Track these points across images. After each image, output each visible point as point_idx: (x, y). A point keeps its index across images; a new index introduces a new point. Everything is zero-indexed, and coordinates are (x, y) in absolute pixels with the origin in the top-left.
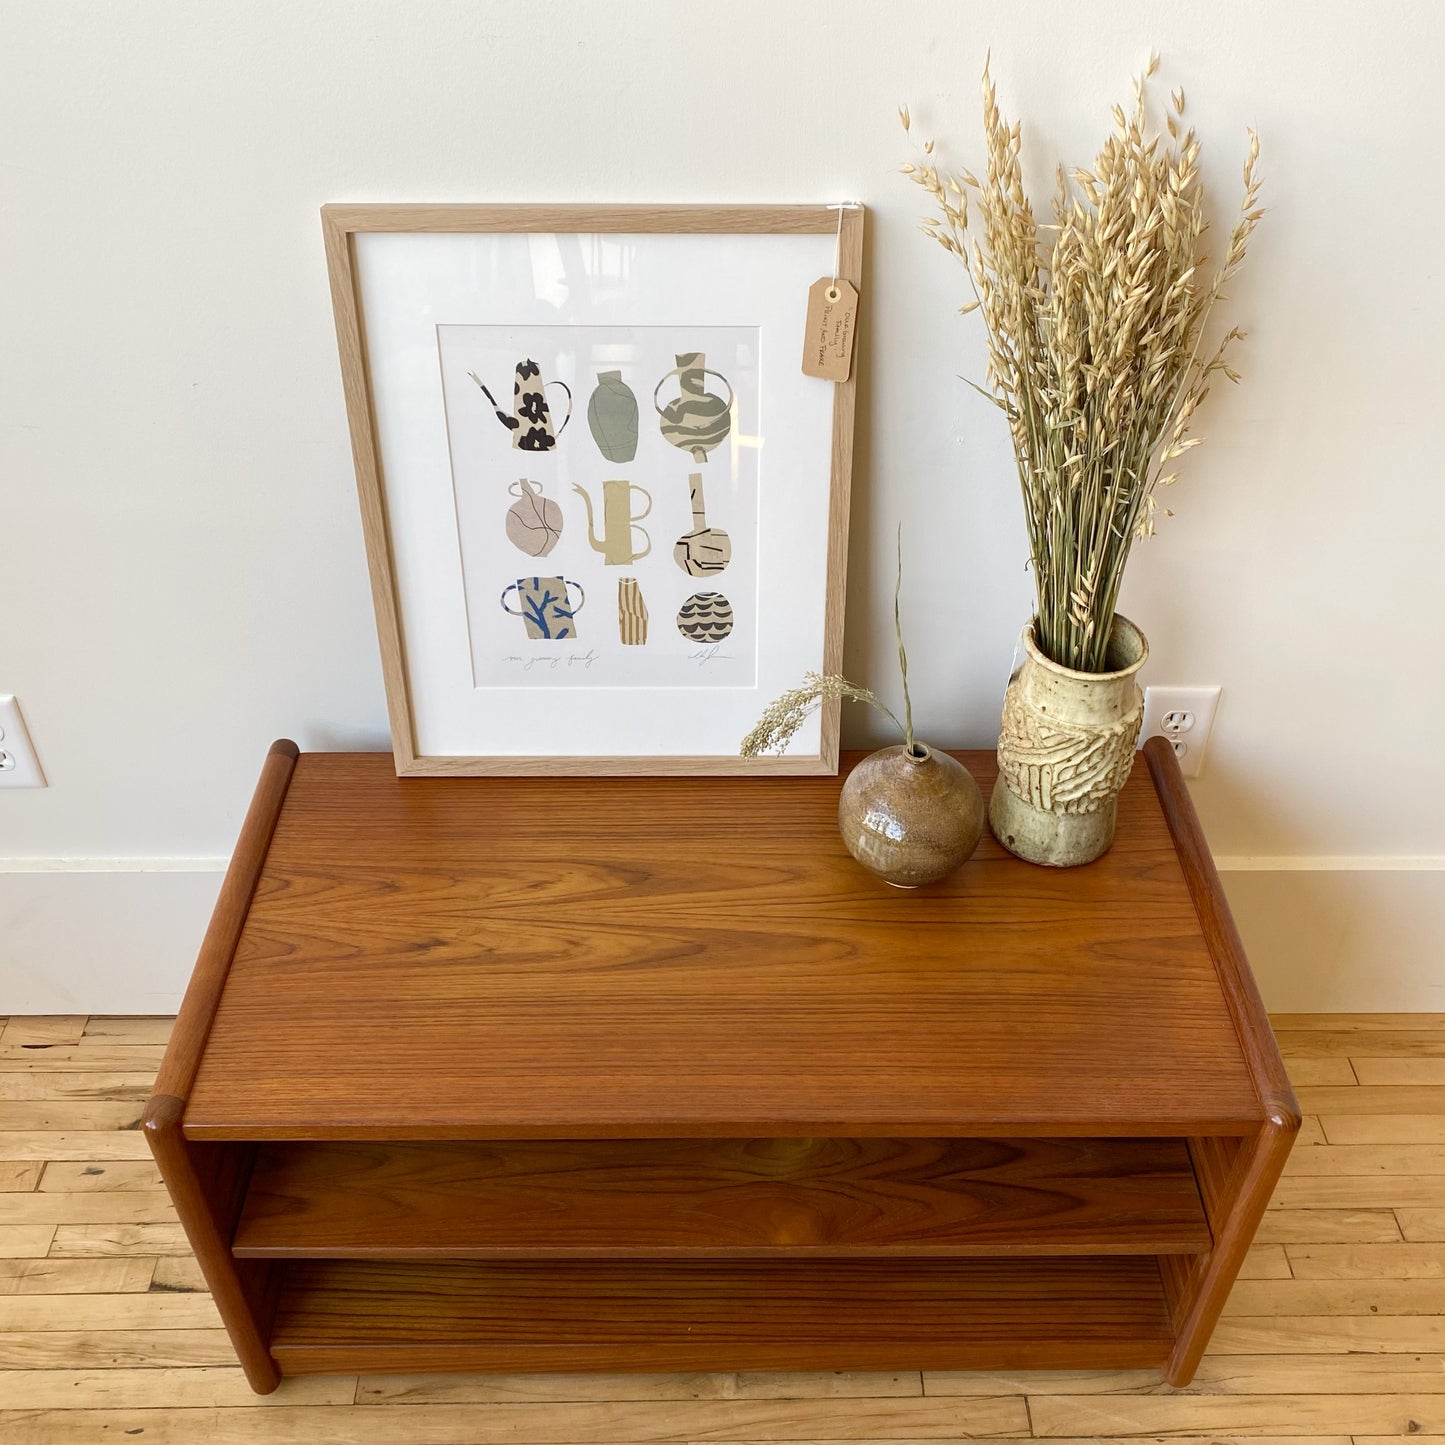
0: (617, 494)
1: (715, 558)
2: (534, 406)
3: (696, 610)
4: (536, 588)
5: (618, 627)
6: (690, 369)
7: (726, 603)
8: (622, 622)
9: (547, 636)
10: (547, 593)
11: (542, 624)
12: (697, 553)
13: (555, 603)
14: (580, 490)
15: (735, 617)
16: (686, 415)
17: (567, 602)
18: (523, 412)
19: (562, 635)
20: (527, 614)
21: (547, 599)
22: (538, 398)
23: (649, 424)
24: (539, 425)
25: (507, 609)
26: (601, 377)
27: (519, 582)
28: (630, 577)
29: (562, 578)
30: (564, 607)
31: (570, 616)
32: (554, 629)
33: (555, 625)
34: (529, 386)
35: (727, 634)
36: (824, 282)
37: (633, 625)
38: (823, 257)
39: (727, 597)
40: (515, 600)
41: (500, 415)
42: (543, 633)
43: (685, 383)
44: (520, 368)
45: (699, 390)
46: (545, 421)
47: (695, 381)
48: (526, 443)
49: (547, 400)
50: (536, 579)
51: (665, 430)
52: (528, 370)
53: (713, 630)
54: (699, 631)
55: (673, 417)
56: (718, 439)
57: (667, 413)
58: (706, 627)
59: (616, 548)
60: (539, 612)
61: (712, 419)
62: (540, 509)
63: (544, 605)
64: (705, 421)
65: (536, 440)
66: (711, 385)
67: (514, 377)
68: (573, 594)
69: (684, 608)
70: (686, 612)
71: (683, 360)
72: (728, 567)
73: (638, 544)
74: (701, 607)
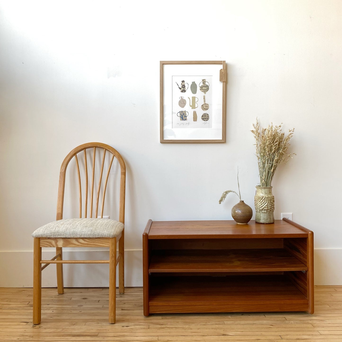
0: (194, 98)
1: (207, 108)
2: (184, 86)
3: (204, 116)
4: (182, 113)
5: (193, 118)
6: (204, 81)
7: (208, 115)
8: (194, 118)
9: (183, 120)
10: (183, 113)
11: (182, 118)
12: (204, 107)
13: (184, 115)
14: (189, 98)
15: (210, 117)
16: (203, 87)
17: (186, 115)
18: (182, 87)
19: (185, 120)
20: (180, 117)
21: (183, 114)
22: (184, 85)
23: (198, 88)
24: (184, 89)
25: (178, 116)
26: (192, 82)
27: (180, 112)
28: (195, 111)
29: (185, 111)
30: (186, 116)
31: (186, 117)
32: (184, 119)
33: (184, 118)
34: (183, 84)
35: (208, 120)
36: (221, 69)
37: (195, 119)
38: (221, 67)
39: (208, 114)
40: (179, 114)
41: (179, 88)
42: (182, 120)
43: (203, 83)
44: (182, 81)
45: (205, 84)
46: (185, 88)
47: (204, 83)
48: (182, 92)
49: (185, 86)
50: (182, 111)
51: (200, 89)
52: (183, 81)
53: (206, 119)
54: (204, 119)
55: (201, 88)
56: (207, 91)
57: (201, 87)
58: (205, 119)
59: (193, 107)
60: (182, 116)
61: (207, 88)
62: (183, 101)
63: (183, 115)
64: (206, 88)
65: (184, 91)
66: (207, 83)
67: (181, 82)
68: (187, 113)
69: (202, 116)
70: (203, 116)
71: (203, 80)
72: (209, 109)
73: (196, 106)
74: (205, 115)
